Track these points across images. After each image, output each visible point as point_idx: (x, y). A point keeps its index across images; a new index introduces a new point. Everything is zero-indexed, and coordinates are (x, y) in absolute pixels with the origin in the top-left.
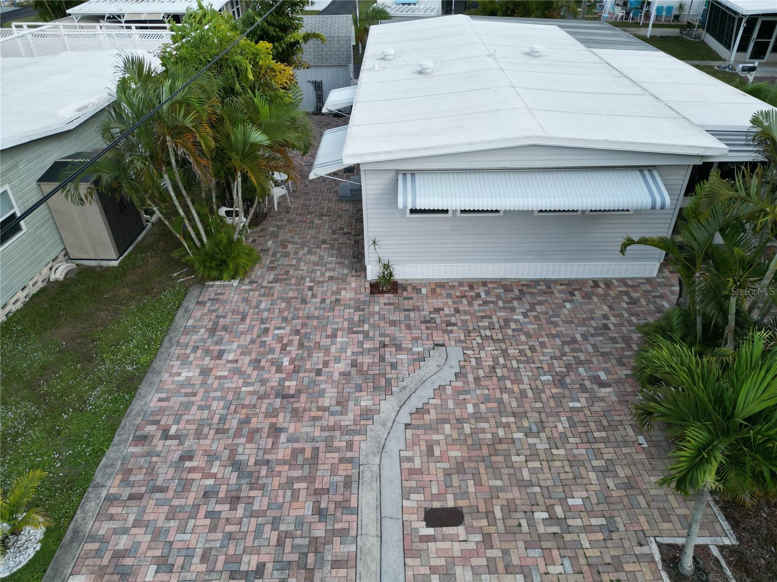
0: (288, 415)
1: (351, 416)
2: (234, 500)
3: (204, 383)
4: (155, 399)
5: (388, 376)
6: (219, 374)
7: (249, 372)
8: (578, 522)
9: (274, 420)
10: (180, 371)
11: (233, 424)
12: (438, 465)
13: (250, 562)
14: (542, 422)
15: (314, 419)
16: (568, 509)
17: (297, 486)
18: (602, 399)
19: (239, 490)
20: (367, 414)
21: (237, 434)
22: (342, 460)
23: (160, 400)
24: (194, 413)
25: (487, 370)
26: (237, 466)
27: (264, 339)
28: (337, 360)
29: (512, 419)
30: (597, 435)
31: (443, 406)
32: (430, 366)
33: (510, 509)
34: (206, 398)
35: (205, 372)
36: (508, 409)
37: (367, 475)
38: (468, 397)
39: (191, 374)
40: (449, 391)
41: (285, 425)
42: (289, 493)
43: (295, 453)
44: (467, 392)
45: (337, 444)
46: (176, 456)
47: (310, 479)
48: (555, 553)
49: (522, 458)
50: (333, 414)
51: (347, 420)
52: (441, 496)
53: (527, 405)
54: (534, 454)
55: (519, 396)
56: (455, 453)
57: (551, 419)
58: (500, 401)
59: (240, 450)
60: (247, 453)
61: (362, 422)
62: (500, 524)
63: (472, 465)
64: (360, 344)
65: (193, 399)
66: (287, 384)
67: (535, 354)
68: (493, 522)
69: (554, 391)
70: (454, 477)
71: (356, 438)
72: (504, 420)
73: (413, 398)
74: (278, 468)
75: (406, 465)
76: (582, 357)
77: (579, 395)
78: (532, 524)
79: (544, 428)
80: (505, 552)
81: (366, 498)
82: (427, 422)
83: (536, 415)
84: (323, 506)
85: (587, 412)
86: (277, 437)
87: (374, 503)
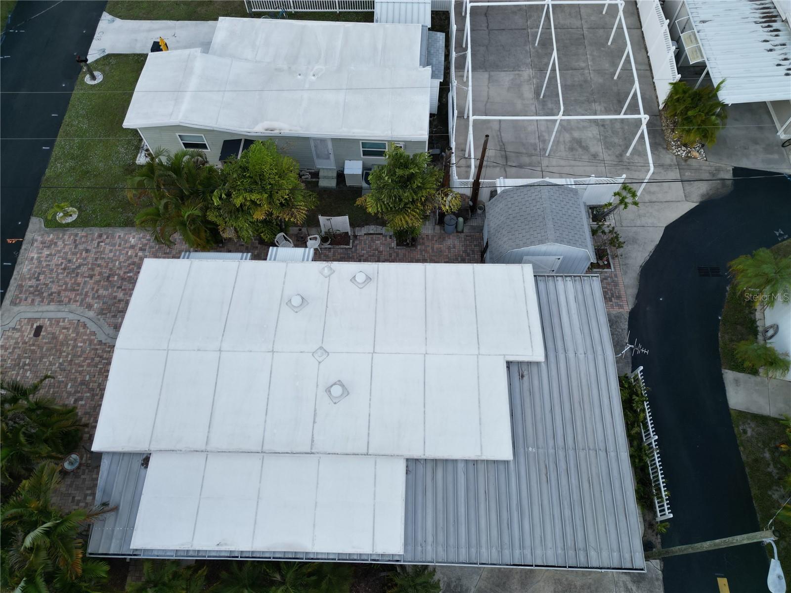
0: (98, 280)
2: (64, 269)
3: (125, 248)
4: (120, 234)
5: (108, 314)
6: (130, 252)
7: (127, 262)
8: (21, 372)
9: (97, 275)
10: (135, 238)
11: (99, 262)
12: (58, 331)
13: (42, 277)
14: (65, 370)
15: (93, 289)
16: (26, 371)
17: (64, 286)
18: (68, 398)
19: (68, 269)
20: (90, 307)
21: (93, 264)
22: (70, 300)
23: (119, 236)
24: (108, 248)
25: (100, 354)
26: (79, 267)
28: (126, 294)
29: (69, 359)
30: (52, 390)
31: (85, 334)
32: (110, 330)
33: (33, 352)
34: (116, 250)
35: (132, 247)
36: (74, 359)
37: (61, 307)
38: (87, 344)
39: (132, 242)
40: (92, 337)
41: (93, 279)
42: (62, 284)
43: (79, 285)
44: (90, 344)
45: (78, 297)
46: (89, 248)
47: (65, 290)
48: (14, 362)
49: (51, 360)
50: (94, 294)
51: (89, 300)
52: (46, 331)
53: (75, 366)
54: (51, 364)
55: (80, 364)
56: (61, 337)
57: (65, 374)
58: (80, 356)
59: (86, 266)
60: (84, 269)
61: (86, 305)
62: (29, 348)
63: (54, 342)
65: (117, 246)
66: (116, 277)
67: (104, 377)
68: (30, 346)
69: (79, 379)
70: (52, 336)
71: (78, 303)
72: (70, 356)
73: (92, 323)
74: (73, 279)
75: (62, 320)
76: (97, 397)
77: (74, 390)
78: (25, 358)
79: (61, 370)
80: (19, 348)
81: (52, 307)
82: (79, 328)
83: (69, 369)
84: (54, 295)
85: (63, 390)
86: (88, 277)
87: (49, 310)
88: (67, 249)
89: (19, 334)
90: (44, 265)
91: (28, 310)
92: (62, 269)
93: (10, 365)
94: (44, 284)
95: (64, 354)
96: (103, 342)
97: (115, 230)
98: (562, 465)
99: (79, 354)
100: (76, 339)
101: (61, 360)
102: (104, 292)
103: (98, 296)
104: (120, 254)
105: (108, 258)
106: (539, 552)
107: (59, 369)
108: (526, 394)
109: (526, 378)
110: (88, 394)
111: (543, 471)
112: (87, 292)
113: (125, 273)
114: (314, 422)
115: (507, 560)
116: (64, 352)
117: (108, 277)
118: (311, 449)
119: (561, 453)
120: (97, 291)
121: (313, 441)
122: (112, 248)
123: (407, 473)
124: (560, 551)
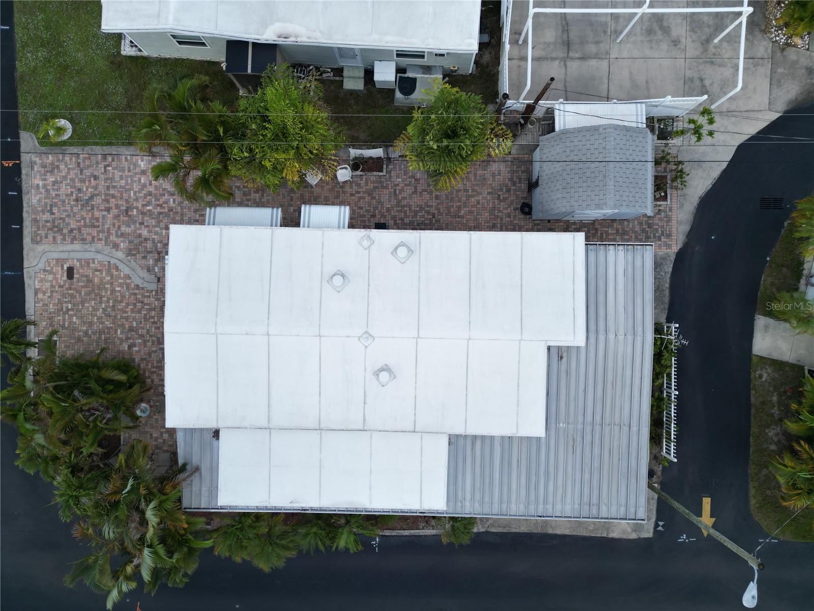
0: (116, 214)
1: (115, 239)
2: (77, 200)
3: (136, 174)
5: (138, 255)
6: (142, 179)
7: (143, 192)
8: (67, 318)
9: (114, 208)
10: (144, 161)
11: (112, 192)
12: (91, 273)
13: (55, 210)
14: (110, 316)
15: (114, 225)
16: (72, 316)
17: (82, 221)
18: (121, 344)
19: (81, 201)
20: (116, 246)
21: (106, 195)
22: (93, 237)
23: (126, 158)
24: (117, 174)
25: (140, 299)
26: (91, 198)
27: (166, 195)
28: (150, 232)
29: (111, 305)
30: (103, 336)
31: (119, 277)
32: (144, 274)
33: (72, 296)
34: (127, 177)
35: (144, 172)
36: (116, 304)
37: (86, 247)
38: (125, 288)
39: (142, 166)
40: (128, 281)
41: (111, 213)
42: (79, 219)
43: (97, 220)
44: (128, 288)
45: (101, 234)
46: (96, 173)
47: (85, 226)
48: (56, 307)
49: (93, 305)
50: (116, 232)
51: (113, 238)
52: (78, 273)
53: (119, 312)
54: (95, 309)
55: (124, 310)
56: (96, 280)
57: (111, 320)
58: (121, 302)
59: (98, 197)
60: (97, 200)
61: (111, 244)
62: (67, 291)
63: (91, 286)
64: (161, 242)
65: (127, 171)
66: (135, 210)
67: (151, 323)
68: (67, 289)
69: (127, 326)
70: (86, 278)
71: (103, 242)
72: (111, 301)
73: (124, 265)
74: (90, 213)
75: (91, 261)
76: (149, 344)
77: (124, 336)
78: (66, 302)
79: (107, 316)
80: (57, 292)
81: (77, 246)
82: (112, 270)
83: (114, 315)
84: (74, 231)
85: (115, 336)
86: (105, 211)
87: (74, 249)
88: (72, 175)
89: (52, 276)
90: (54, 195)
91: (53, 249)
92: (74, 200)
93: (53, 310)
94: (61, 219)
95: (104, 299)
96: (141, 286)
97: (119, 149)
98: (588, 438)
99: (119, 299)
100: (112, 283)
101: (103, 306)
102: (127, 228)
103: (122, 234)
104: (133, 181)
105: (121, 187)
106: (559, 507)
107: (103, 315)
108: (563, 376)
109: (564, 360)
110: (140, 341)
111: (571, 443)
112: (109, 229)
113: (143, 206)
114: (365, 403)
115: (532, 512)
116: (104, 297)
117: (127, 211)
118: (364, 426)
119: (588, 429)
120: (119, 227)
121: (364, 420)
122: (121, 174)
123: (449, 444)
124: (576, 506)
